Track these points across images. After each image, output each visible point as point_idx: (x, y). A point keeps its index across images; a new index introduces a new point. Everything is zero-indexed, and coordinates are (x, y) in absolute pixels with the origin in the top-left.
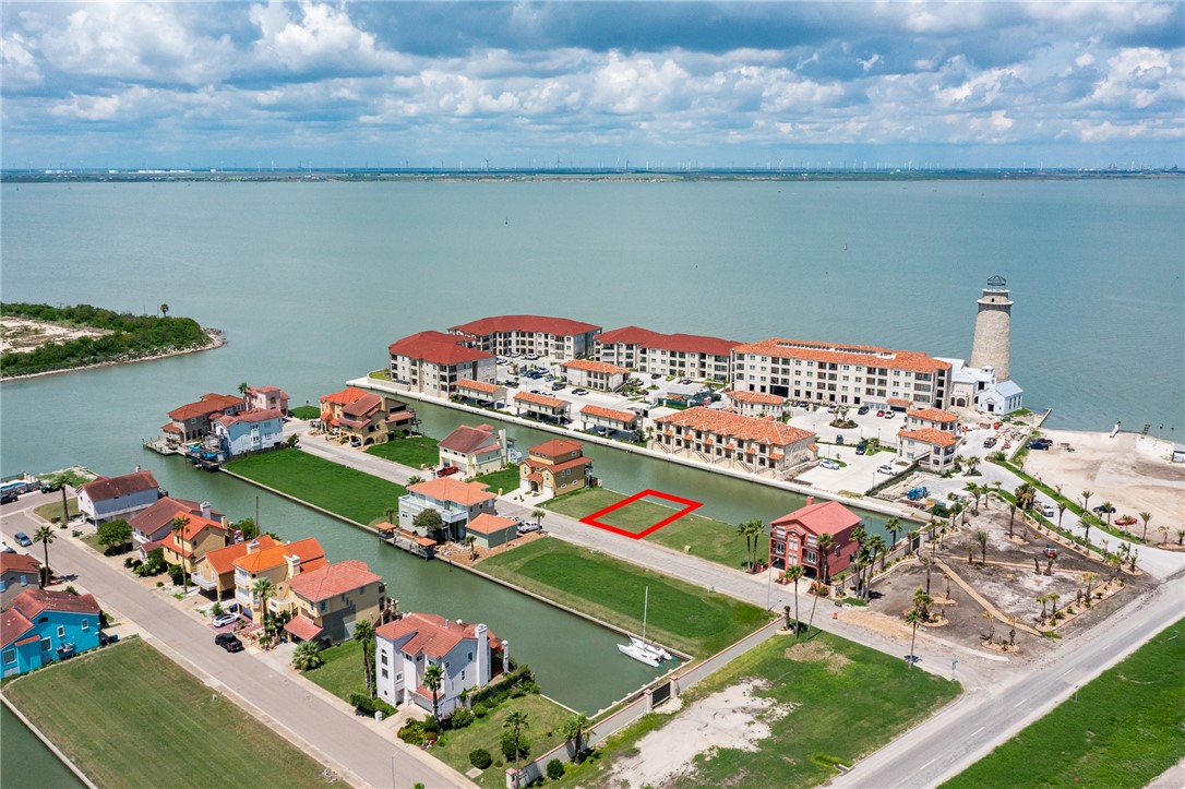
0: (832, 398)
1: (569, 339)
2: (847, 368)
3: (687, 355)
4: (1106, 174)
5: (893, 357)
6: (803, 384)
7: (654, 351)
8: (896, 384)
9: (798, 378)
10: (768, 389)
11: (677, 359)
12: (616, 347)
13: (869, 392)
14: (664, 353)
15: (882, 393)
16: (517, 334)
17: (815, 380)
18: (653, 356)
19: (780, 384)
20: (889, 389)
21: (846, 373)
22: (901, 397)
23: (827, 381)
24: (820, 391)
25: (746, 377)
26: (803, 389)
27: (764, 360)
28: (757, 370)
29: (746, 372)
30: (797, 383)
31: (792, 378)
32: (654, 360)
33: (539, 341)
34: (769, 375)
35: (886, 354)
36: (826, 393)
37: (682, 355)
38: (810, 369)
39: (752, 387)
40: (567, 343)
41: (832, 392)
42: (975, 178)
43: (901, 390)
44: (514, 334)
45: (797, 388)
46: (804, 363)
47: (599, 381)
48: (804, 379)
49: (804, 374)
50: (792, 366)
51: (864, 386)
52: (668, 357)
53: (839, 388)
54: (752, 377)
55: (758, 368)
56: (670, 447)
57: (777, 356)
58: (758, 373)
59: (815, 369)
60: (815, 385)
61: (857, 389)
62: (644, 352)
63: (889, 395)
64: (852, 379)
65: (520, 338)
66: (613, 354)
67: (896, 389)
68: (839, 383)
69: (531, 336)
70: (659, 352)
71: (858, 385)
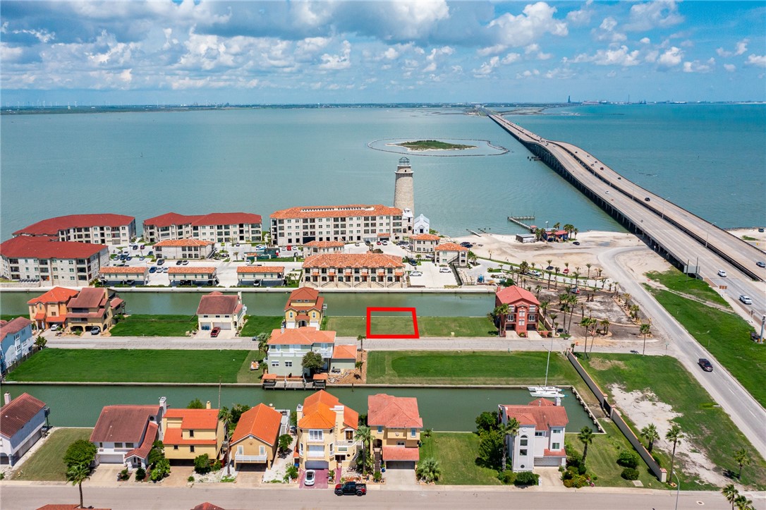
0: (344, 238)
1: (124, 228)
2: (351, 219)
3: (230, 227)
4: (191, 108)
5: (372, 209)
6: (324, 233)
7: (204, 227)
8: (381, 224)
9: (321, 230)
10: (301, 241)
11: (223, 230)
12: (170, 228)
13: (366, 232)
14: (211, 227)
15: (374, 231)
16: (74, 230)
17: (332, 230)
18: (204, 231)
19: (309, 236)
20: (378, 228)
21: (351, 222)
22: (384, 232)
23: (340, 229)
24: (336, 236)
25: (286, 235)
26: (324, 236)
27: (297, 221)
28: (293, 229)
29: (286, 231)
30: (321, 233)
31: (317, 230)
32: (204, 234)
33: (95, 233)
34: (301, 231)
35: (367, 208)
36: (340, 236)
37: (227, 227)
38: (328, 223)
39: (290, 241)
40: (122, 232)
41: (344, 236)
42: (129, 111)
43: (385, 228)
44: (72, 231)
45: (321, 236)
46: (324, 220)
47: (193, 253)
48: (324, 230)
49: (324, 227)
50: (317, 223)
51: (362, 228)
52: (215, 230)
53: (347, 232)
54: (290, 234)
55: (294, 228)
56: (317, 283)
57: (307, 217)
58: (293, 231)
59: (332, 223)
60: (332, 233)
61: (358, 231)
62: (195, 228)
63: (378, 232)
64: (355, 225)
65: (77, 233)
66: (168, 234)
67: (381, 228)
68: (348, 229)
69: (87, 229)
70: (208, 228)
71: (359, 228)
